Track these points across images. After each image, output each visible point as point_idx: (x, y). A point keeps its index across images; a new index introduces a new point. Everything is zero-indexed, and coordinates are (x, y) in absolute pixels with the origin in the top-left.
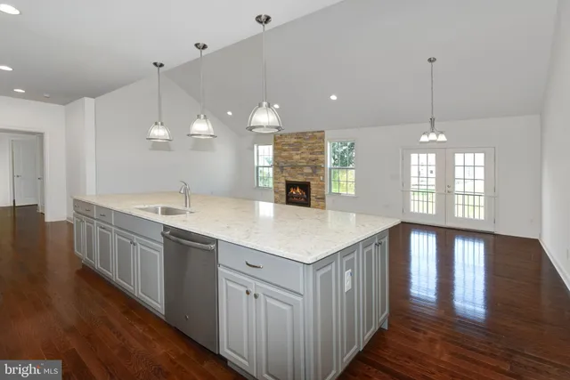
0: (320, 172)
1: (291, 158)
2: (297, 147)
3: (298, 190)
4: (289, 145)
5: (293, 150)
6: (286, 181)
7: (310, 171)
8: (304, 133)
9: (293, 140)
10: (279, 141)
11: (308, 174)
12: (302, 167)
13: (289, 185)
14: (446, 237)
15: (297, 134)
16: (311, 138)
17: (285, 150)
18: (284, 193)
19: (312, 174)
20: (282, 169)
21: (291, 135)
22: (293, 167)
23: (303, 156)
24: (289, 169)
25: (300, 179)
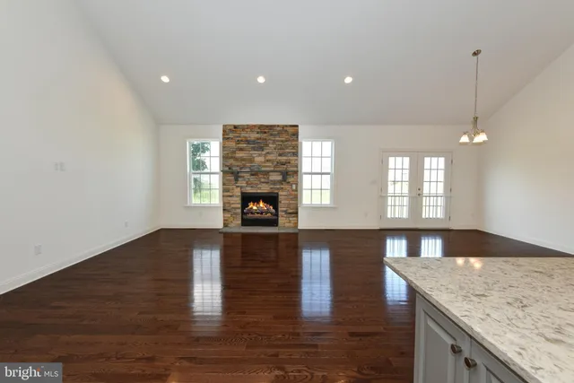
0: (291, 179)
1: (251, 160)
2: (259, 146)
3: (261, 204)
4: (248, 142)
5: (254, 149)
6: (242, 193)
7: (280, 178)
8: (271, 127)
9: (254, 136)
10: (231, 135)
11: (274, 183)
12: (267, 173)
13: (247, 199)
14: (413, 236)
15: (261, 127)
16: (280, 133)
17: (241, 149)
18: (239, 211)
19: (280, 182)
20: (237, 176)
21: (251, 128)
22: (254, 174)
23: (269, 157)
24: (247, 176)
25: (264, 189)
